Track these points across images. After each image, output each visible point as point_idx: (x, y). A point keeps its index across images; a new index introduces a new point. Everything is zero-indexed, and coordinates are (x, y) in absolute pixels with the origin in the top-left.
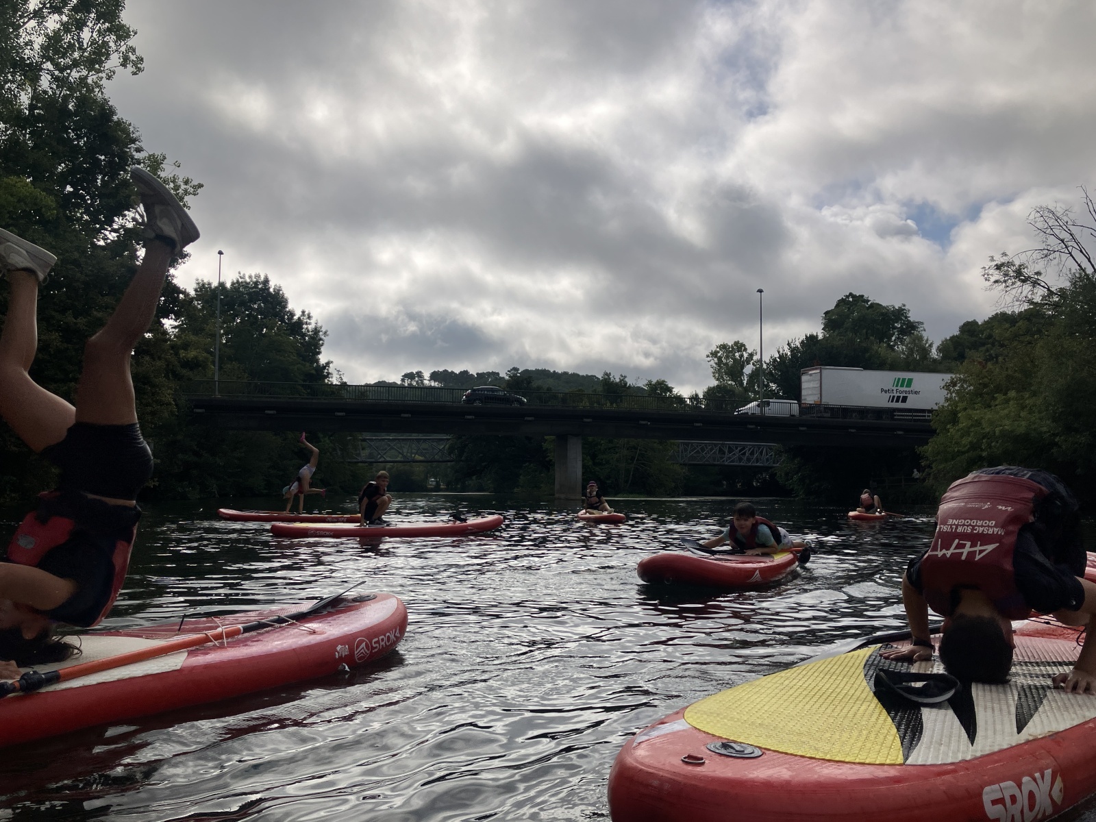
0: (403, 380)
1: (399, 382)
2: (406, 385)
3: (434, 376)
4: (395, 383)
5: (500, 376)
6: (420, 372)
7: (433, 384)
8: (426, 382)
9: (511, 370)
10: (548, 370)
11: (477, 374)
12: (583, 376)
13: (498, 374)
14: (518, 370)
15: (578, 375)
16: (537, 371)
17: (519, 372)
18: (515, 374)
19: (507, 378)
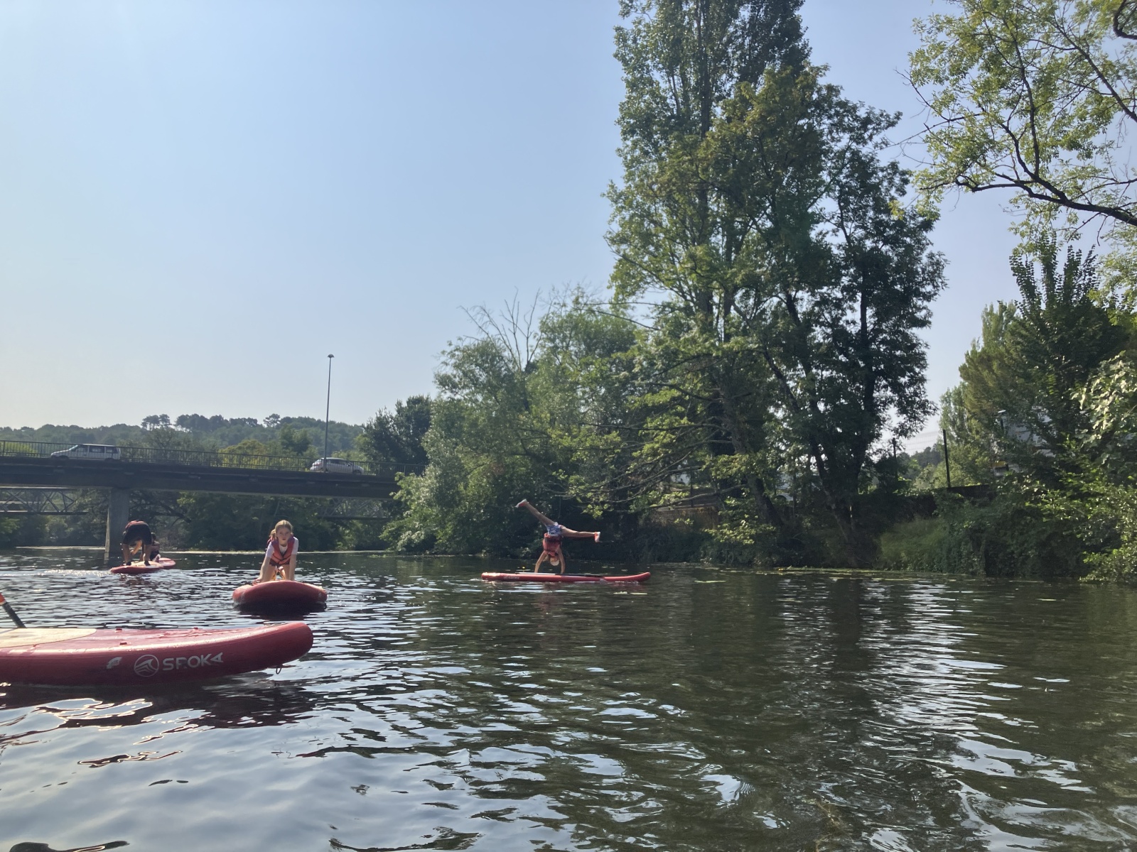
0: (144, 424)
1: (141, 427)
2: (148, 429)
3: (182, 420)
4: (137, 427)
5: (258, 424)
6: (166, 416)
7: (179, 429)
8: (172, 427)
10: (313, 419)
11: (232, 420)
12: (351, 427)
13: (255, 421)
14: (278, 417)
15: (345, 425)
16: (300, 418)
17: (280, 419)
18: (274, 422)
19: (265, 426)
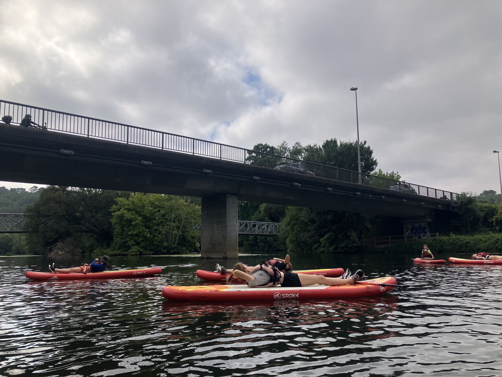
5: (26, 191)
9: (33, 187)
11: (11, 189)
13: (24, 189)
14: (37, 187)
18: (35, 190)
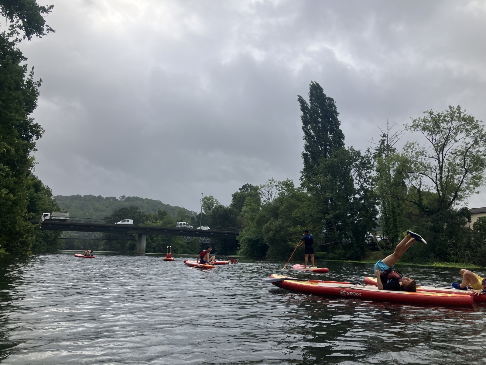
9: (122, 196)
17: (126, 197)
18: (124, 198)
19: (119, 200)
